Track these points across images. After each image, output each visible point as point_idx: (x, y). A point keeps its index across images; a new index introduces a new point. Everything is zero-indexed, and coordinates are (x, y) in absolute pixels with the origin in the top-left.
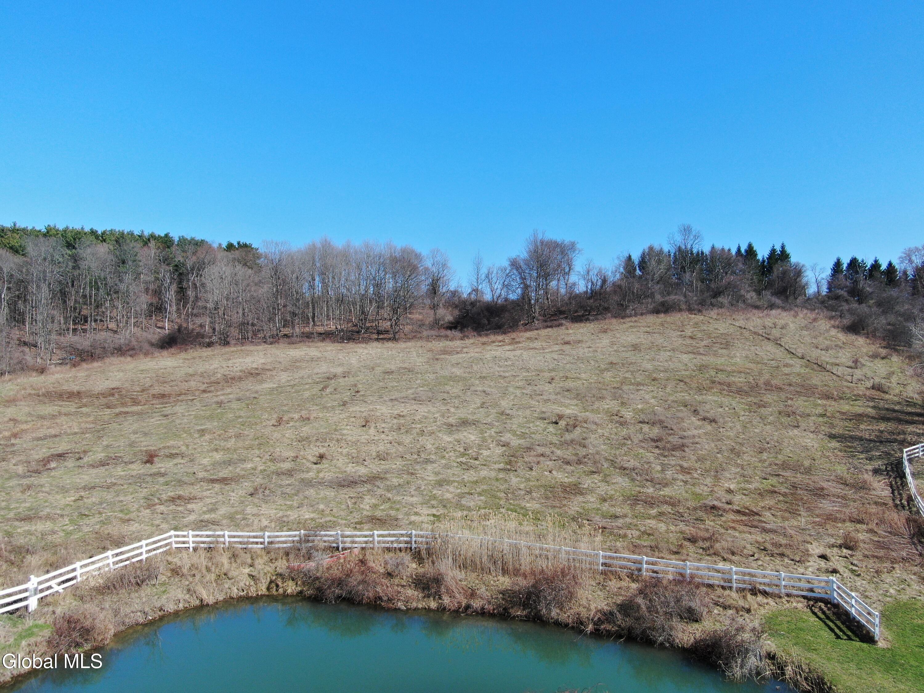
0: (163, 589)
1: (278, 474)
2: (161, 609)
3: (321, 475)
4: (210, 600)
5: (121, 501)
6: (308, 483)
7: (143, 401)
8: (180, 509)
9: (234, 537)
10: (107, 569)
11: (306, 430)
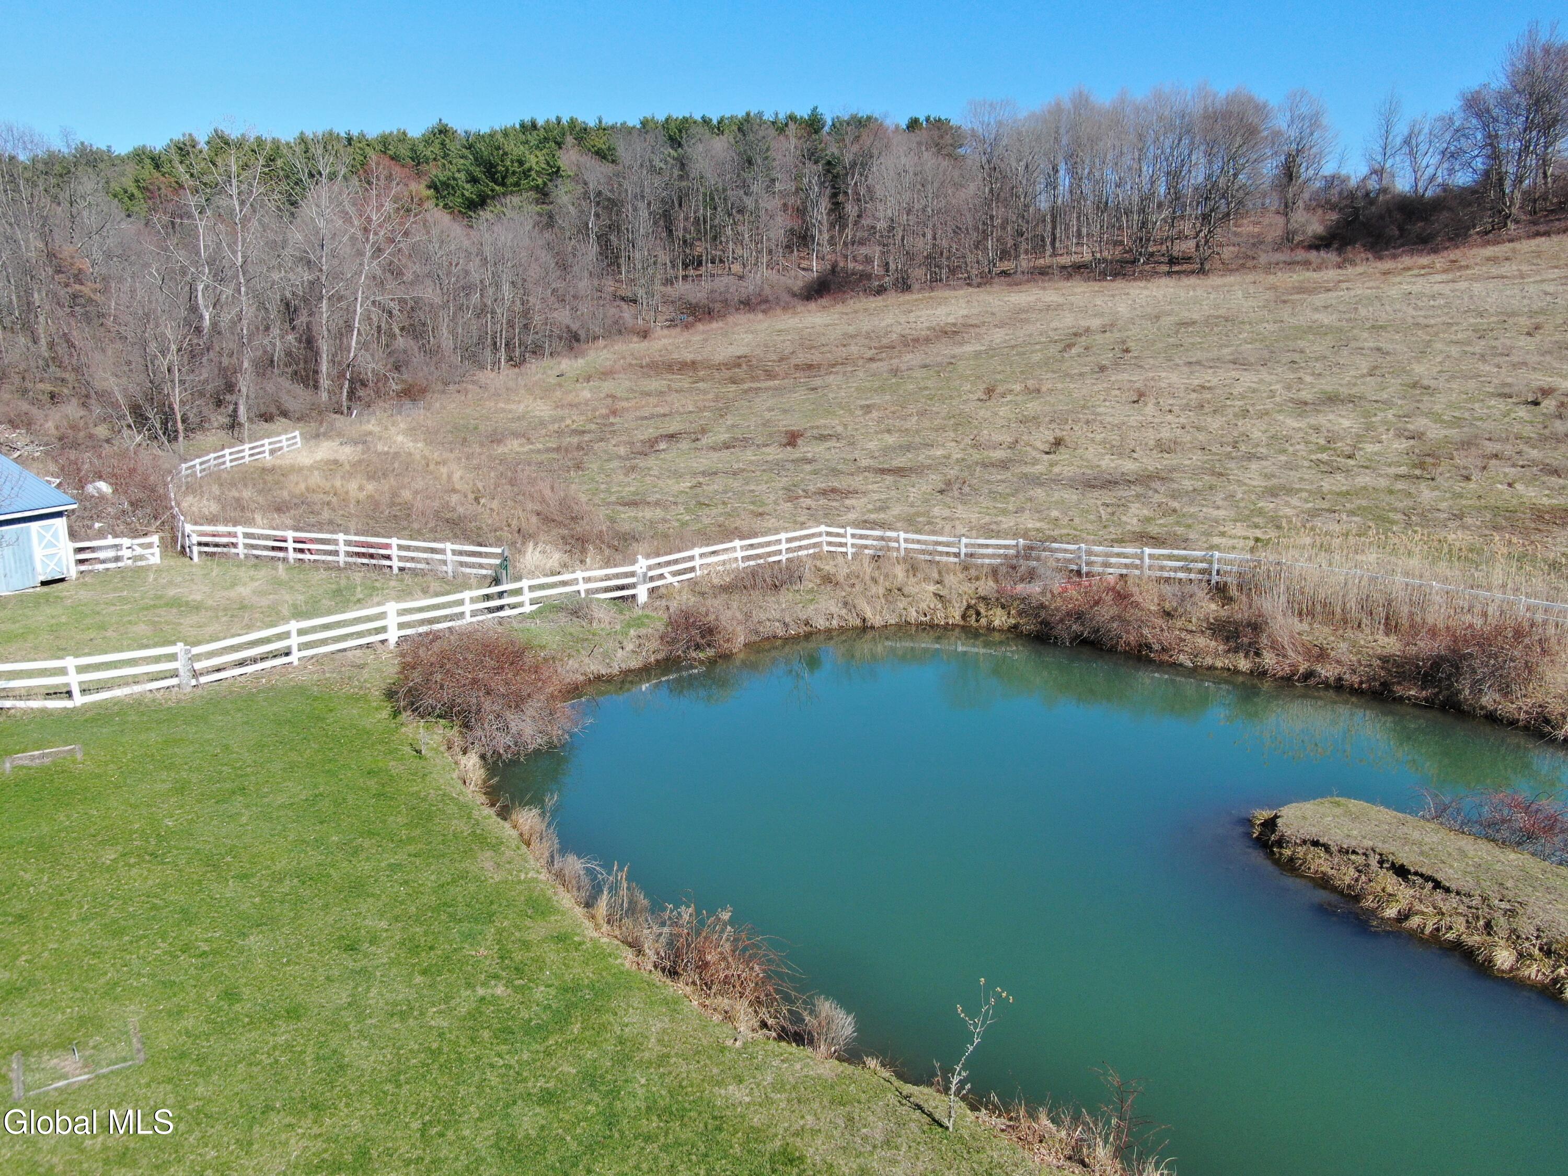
0: (810, 597)
1: (985, 466)
2: (807, 623)
3: (1056, 470)
4: (877, 621)
5: (753, 491)
6: (1036, 481)
7: (782, 374)
8: (834, 504)
9: (913, 542)
10: (734, 565)
11: (1033, 407)
